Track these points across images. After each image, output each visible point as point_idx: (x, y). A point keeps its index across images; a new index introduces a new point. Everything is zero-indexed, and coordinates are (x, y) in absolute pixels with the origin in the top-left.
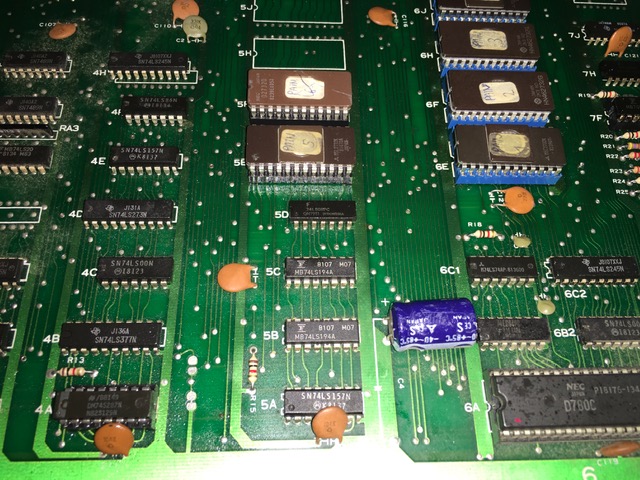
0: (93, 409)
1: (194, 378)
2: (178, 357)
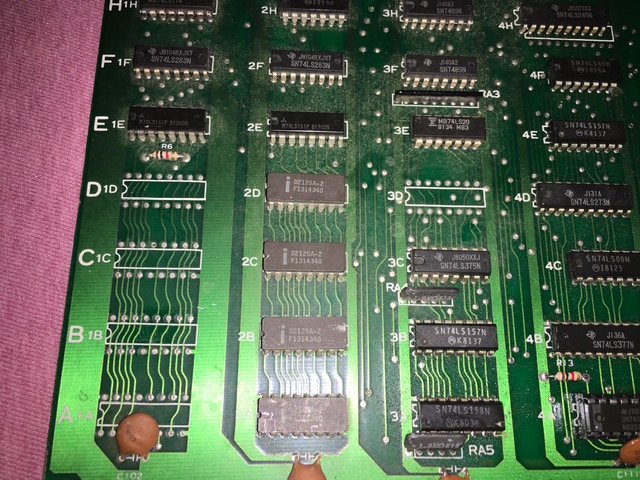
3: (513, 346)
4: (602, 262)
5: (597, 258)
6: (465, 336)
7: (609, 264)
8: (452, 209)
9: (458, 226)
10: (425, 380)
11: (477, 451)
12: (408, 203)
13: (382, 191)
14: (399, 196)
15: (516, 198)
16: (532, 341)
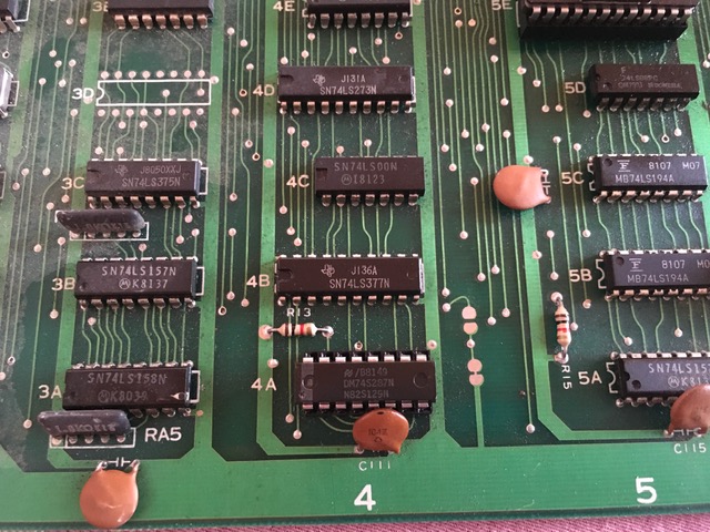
0: (352, 388)
1: (474, 337)
2: (447, 307)
3: (227, 292)
4: (356, 171)
5: (350, 165)
6: (144, 277)
7: (366, 173)
8: (162, 108)
9: (168, 131)
10: (94, 343)
11: (157, 436)
12: (100, 102)
13: (65, 88)
14: (88, 93)
15: (255, 92)
16: (254, 284)
